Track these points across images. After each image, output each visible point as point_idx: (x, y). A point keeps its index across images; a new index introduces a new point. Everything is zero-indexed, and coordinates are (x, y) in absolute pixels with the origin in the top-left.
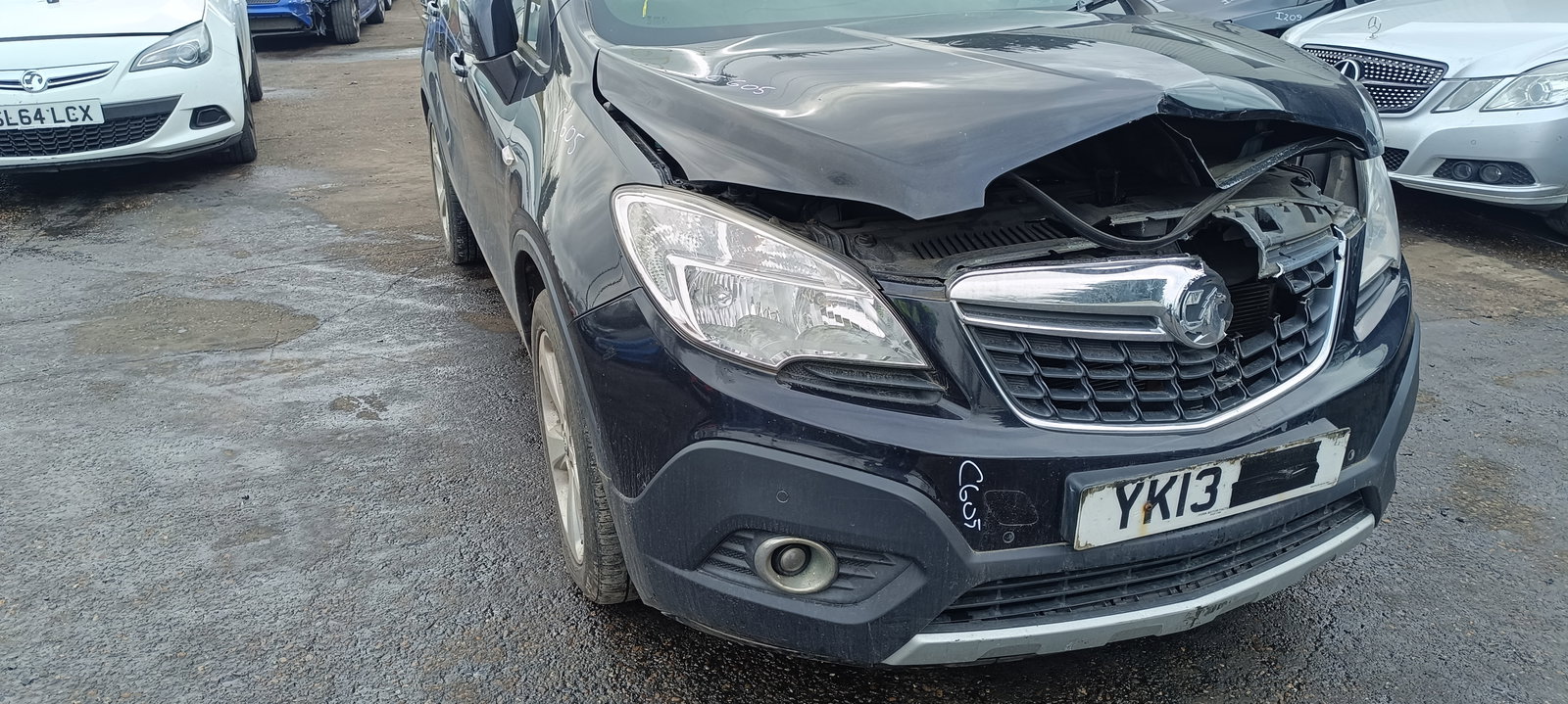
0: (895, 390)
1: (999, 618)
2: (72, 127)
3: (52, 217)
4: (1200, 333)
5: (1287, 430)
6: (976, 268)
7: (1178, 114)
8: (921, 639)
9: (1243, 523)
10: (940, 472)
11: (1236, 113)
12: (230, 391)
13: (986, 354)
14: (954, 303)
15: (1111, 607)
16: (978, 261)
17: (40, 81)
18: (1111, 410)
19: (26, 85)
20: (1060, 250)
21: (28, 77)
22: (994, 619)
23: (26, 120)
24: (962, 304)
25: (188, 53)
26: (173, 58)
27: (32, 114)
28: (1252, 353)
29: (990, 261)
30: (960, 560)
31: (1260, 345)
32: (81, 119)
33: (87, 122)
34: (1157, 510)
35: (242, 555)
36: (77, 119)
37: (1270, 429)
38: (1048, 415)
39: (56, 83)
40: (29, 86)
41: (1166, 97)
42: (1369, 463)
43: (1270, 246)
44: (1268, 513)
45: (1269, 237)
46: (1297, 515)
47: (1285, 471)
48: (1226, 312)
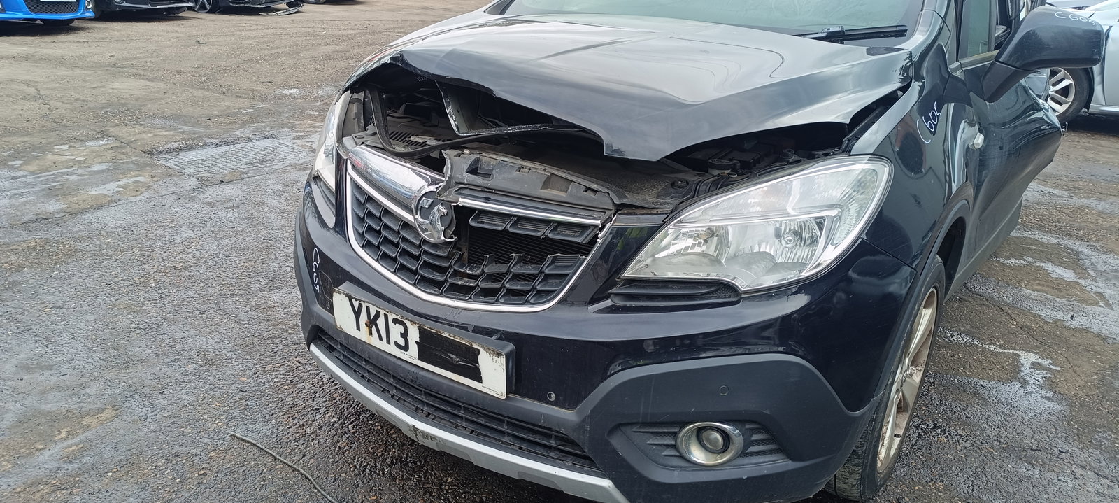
1: (341, 361)
4: (428, 229)
5: (473, 332)
6: (366, 145)
8: (313, 348)
9: (432, 379)
13: (353, 197)
14: (349, 162)
22: (339, 359)
24: (351, 164)
28: (491, 271)
30: (308, 304)
31: (497, 269)
34: (374, 330)
37: (458, 323)
38: (361, 245)
41: (401, 55)
42: (568, 415)
43: (463, 184)
44: (453, 387)
45: (468, 178)
46: (477, 404)
47: (453, 356)
48: (447, 223)
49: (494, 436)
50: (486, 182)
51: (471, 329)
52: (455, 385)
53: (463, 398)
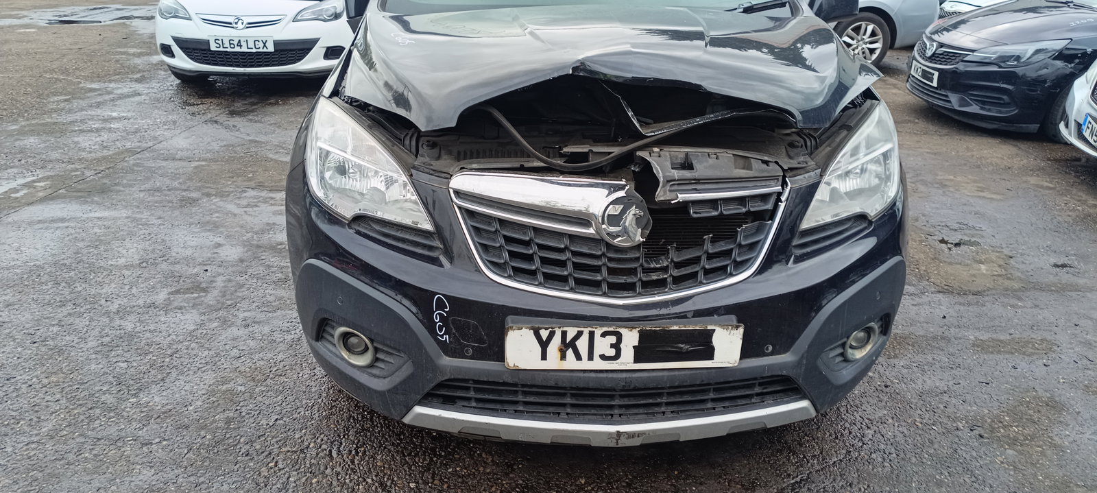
0: (416, 244)
1: (474, 407)
2: (257, 52)
3: (239, 105)
4: (620, 236)
5: (693, 317)
6: (471, 170)
7: (594, 77)
8: (419, 409)
9: (649, 377)
10: (421, 299)
11: (644, 79)
12: (245, 212)
13: (471, 228)
14: (451, 191)
15: (556, 417)
16: (475, 166)
17: (242, 23)
18: (552, 280)
19: (234, 25)
20: (527, 165)
21: (236, 21)
22: (471, 407)
23: (232, 46)
24: (457, 193)
25: (330, 13)
26: (320, 15)
27: (236, 43)
28: (682, 259)
29: (482, 166)
30: (432, 360)
31: (690, 254)
32: (261, 47)
33: (265, 50)
34: (570, 353)
35: (179, 300)
36: (259, 48)
37: (676, 313)
38: (506, 275)
39: (252, 25)
40: (236, 26)
41: (582, 63)
42: (786, 358)
43: (674, 180)
44: (675, 375)
45: (676, 174)
46: (703, 381)
47: (681, 346)
48: (644, 224)
49: (697, 407)
50: (694, 174)
51: (690, 315)
52: (676, 373)
53: (687, 381)
